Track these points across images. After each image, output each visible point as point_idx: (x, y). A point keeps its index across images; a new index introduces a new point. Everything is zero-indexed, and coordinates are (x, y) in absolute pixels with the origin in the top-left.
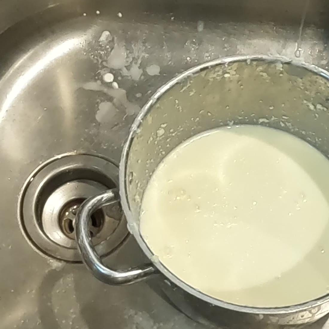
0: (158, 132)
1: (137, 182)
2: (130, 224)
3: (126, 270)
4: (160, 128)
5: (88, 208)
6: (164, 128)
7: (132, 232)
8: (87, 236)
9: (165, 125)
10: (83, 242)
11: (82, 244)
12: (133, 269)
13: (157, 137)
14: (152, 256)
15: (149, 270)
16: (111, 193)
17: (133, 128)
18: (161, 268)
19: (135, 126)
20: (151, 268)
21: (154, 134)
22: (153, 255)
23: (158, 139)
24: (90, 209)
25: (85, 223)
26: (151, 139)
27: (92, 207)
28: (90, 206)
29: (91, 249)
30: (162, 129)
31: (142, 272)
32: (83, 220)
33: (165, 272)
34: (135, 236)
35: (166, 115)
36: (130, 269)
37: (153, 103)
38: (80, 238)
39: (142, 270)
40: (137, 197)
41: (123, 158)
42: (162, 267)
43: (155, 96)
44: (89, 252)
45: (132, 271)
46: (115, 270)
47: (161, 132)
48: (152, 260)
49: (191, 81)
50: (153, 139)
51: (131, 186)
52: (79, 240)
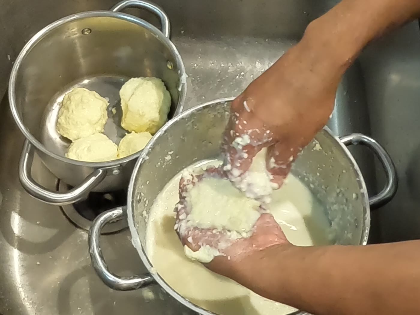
0: (165, 157)
1: (145, 200)
2: (134, 239)
3: (128, 278)
4: (167, 155)
5: (100, 222)
6: (170, 155)
7: (136, 246)
8: (98, 246)
9: (172, 152)
10: (93, 251)
11: (93, 253)
12: (134, 277)
13: (164, 162)
14: (150, 268)
15: (148, 279)
16: (121, 210)
17: (143, 156)
18: (157, 278)
19: (144, 153)
20: (150, 278)
21: (162, 160)
22: (152, 266)
23: (165, 164)
24: (103, 223)
25: (96, 235)
26: (159, 164)
27: (104, 221)
28: (102, 221)
29: (100, 258)
30: (169, 156)
31: (142, 281)
32: (95, 232)
33: (161, 282)
34: (137, 249)
35: (173, 144)
36: (132, 277)
37: (162, 134)
38: (91, 248)
39: (142, 279)
40: (145, 213)
41: (132, 180)
42: (159, 278)
43: (163, 128)
44: (98, 261)
45: (135, 279)
46: (119, 277)
47: (168, 158)
48: (151, 272)
49: (195, 117)
50: (161, 164)
51: (139, 205)
52: (91, 249)
